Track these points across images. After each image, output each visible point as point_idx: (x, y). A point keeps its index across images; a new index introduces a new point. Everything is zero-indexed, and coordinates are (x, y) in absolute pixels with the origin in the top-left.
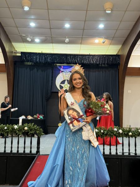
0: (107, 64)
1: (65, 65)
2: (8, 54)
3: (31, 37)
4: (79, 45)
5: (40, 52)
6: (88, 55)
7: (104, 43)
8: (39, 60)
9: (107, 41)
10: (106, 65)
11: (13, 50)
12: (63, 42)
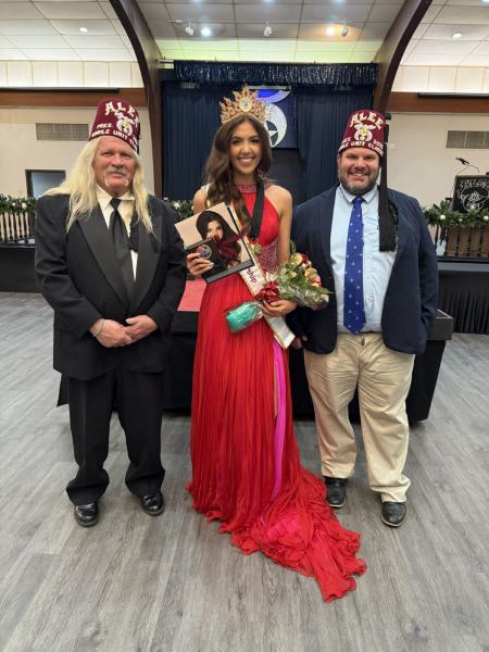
0: (351, 85)
1: (263, 87)
2: (149, 66)
3: (194, 25)
4: (295, 42)
5: (213, 59)
6: (311, 65)
7: (344, 35)
8: (211, 76)
9: (351, 31)
10: (348, 88)
11: (158, 57)
12: (259, 35)
